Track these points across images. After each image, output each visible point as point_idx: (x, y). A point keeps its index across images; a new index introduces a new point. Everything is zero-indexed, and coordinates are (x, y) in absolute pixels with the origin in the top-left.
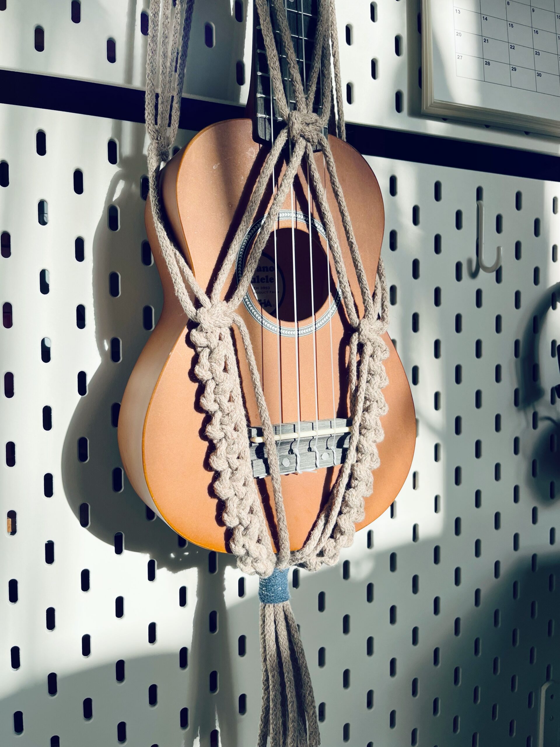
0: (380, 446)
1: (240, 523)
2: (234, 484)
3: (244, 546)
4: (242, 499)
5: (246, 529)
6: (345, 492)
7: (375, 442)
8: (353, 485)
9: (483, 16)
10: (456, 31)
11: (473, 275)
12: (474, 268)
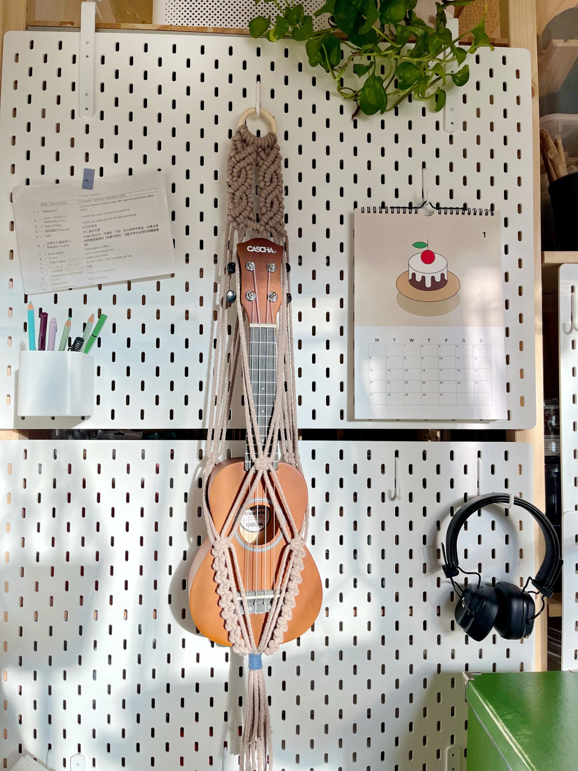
0: (296, 598)
1: (233, 629)
2: (230, 613)
3: (234, 639)
4: (233, 619)
5: (235, 632)
6: (278, 618)
7: (294, 596)
8: (282, 615)
9: (387, 369)
10: (370, 381)
11: (393, 499)
12: (393, 496)
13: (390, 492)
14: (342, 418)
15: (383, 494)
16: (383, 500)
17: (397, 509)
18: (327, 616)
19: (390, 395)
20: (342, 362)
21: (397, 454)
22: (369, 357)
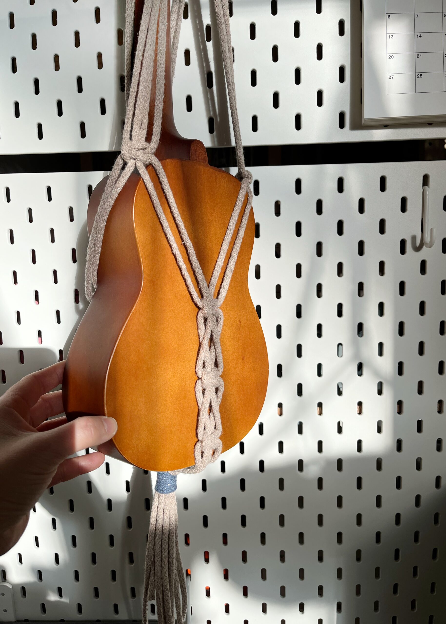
9: (416, 34)
10: (388, 55)
11: (417, 249)
12: (418, 243)
13: (414, 238)
14: (342, 125)
15: (403, 243)
16: (403, 251)
17: (423, 264)
18: (320, 414)
19: (421, 76)
20: (341, 33)
21: (426, 180)
22: (388, 15)
